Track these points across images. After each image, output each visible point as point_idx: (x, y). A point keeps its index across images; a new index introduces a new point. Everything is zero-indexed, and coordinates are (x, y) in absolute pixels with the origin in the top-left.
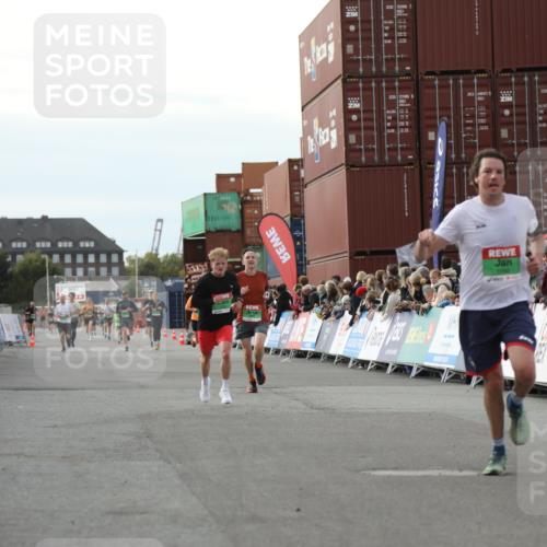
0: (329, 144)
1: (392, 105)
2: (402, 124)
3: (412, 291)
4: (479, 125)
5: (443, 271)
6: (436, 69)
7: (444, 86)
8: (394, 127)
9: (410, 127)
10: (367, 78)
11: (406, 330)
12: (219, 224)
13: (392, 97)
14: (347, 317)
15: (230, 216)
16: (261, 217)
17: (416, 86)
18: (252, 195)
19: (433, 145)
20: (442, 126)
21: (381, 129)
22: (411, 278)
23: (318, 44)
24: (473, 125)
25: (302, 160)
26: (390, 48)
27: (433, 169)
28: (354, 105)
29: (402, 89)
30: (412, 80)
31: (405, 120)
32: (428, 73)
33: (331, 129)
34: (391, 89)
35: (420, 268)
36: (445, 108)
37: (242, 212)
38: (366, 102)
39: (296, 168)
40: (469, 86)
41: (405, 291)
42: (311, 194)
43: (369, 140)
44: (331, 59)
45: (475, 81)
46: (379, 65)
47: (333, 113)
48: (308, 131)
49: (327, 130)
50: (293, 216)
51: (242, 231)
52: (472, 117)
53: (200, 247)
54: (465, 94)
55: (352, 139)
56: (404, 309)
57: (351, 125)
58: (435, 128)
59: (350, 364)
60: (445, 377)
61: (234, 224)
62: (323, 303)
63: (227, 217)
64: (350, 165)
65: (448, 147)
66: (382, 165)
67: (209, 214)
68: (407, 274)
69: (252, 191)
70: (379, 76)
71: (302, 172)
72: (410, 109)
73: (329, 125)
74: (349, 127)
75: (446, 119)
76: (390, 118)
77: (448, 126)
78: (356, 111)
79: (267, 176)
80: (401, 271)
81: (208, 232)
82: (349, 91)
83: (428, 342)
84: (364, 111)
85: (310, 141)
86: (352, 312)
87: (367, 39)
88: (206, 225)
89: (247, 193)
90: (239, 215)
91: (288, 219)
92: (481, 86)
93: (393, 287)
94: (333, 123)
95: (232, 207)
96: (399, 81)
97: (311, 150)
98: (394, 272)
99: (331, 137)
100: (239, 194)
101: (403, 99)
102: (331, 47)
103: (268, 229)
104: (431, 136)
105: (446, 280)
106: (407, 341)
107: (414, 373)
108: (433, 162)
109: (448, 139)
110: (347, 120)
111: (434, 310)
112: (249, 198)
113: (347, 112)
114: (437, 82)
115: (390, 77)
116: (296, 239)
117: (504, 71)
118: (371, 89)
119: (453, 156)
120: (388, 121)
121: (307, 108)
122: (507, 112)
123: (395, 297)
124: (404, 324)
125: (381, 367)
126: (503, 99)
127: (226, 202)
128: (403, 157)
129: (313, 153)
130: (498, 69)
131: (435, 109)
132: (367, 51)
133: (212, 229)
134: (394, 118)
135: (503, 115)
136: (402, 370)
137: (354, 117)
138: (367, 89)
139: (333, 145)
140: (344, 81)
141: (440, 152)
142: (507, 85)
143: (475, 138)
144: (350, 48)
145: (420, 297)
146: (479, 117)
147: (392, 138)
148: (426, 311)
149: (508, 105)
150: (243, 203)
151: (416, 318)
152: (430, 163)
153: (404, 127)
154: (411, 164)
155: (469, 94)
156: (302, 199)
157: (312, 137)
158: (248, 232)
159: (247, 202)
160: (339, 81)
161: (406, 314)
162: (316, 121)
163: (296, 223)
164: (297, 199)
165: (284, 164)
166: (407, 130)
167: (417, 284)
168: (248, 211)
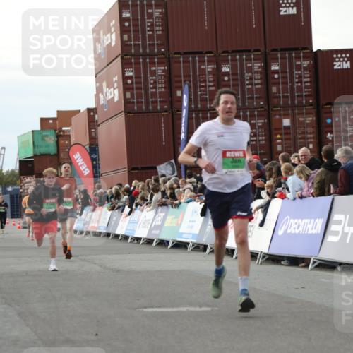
0: (113, 98)
1: (153, 73)
2: (160, 86)
3: (168, 192)
4: (209, 86)
5: (188, 180)
6: (181, 51)
7: (186, 62)
8: (155, 87)
9: (165, 88)
10: (137, 56)
11: (165, 218)
12: (43, 150)
13: (153, 69)
14: (127, 209)
15: (50, 145)
16: (70, 146)
17: (168, 61)
18: (64, 131)
19: (181, 99)
20: (186, 88)
21: (146, 89)
22: (168, 184)
23: (105, 34)
24: (205, 86)
25: (96, 109)
26: (151, 37)
27: (181, 115)
28: (129, 73)
29: (160, 63)
30: (166, 57)
31: (162, 83)
32: (176, 53)
33: (114, 89)
34: (152, 63)
35: (173, 178)
36: (187, 76)
37: (58, 142)
38: (137, 71)
39: (92, 114)
40: (202, 62)
41: (164, 193)
42: (102, 130)
43: (139, 96)
44: (113, 44)
45: (206, 58)
46: (144, 48)
47: (116, 79)
48: (99, 90)
49: (112, 89)
50: (91, 145)
51: (57, 155)
52: (205, 81)
53: (30, 165)
54: (200, 66)
55: (128, 95)
56: (163, 204)
57: (127, 86)
58: (180, 88)
59: (129, 240)
60: (190, 247)
61: (53, 150)
62: (111, 201)
63: (48, 146)
64: (127, 112)
65: (190, 100)
66: (148, 112)
67: (36, 144)
68: (165, 182)
69: (64, 129)
70: (145, 55)
71: (96, 117)
72: (165, 76)
73: (113, 86)
74: (126, 88)
75: (187, 82)
76: (152, 82)
77: (190, 87)
78: (130, 77)
79: (74, 119)
80: (161, 180)
81: (35, 156)
82: (125, 64)
83: (179, 226)
84: (136, 78)
85: (101, 97)
86: (130, 206)
87: (136, 31)
88: (34, 151)
89: (61, 130)
90: (55, 144)
91: (87, 147)
92: (210, 62)
93: (156, 190)
94: (116, 85)
95: (51, 139)
96: (158, 58)
97: (102, 102)
98: (157, 180)
99: (114, 94)
100: (55, 130)
101: (160, 70)
102: (114, 36)
103: (75, 153)
104: (179, 93)
105: (190, 186)
106: (166, 225)
107: (170, 245)
108: (180, 110)
109: (190, 95)
110: (125, 83)
111: (182, 205)
112: (62, 133)
113: (125, 78)
114: (181, 59)
115: (152, 55)
116: (93, 160)
117: (224, 52)
118: (140, 63)
119: (193, 106)
120: (151, 84)
121: (99, 75)
122: (226, 78)
123: (157, 196)
124: (163, 214)
125: (149, 241)
126: (223, 70)
127: (47, 136)
128: (162, 107)
129: (103, 104)
130: (220, 50)
131: (181, 76)
132: (136, 38)
133: (38, 154)
134: (155, 82)
135: (224, 80)
136: (163, 243)
137: (129, 81)
138: (137, 63)
139: (116, 99)
140: (122, 58)
141: (185, 103)
142: (226, 61)
143: (206, 95)
144: (126, 37)
145: (173, 197)
146: (209, 82)
147: (154, 94)
148: (177, 206)
149: (227, 74)
150: (58, 136)
151: (171, 210)
152: (178, 111)
153: (161, 88)
154: (166, 111)
155: (202, 67)
156: (96, 134)
157: (102, 94)
158: (62, 155)
159: (60, 136)
160: (119, 58)
161: (165, 207)
162: (104, 84)
163: (93, 149)
164: (93, 134)
165: (84, 112)
166: (163, 90)
167: (172, 188)
168: (61, 142)
